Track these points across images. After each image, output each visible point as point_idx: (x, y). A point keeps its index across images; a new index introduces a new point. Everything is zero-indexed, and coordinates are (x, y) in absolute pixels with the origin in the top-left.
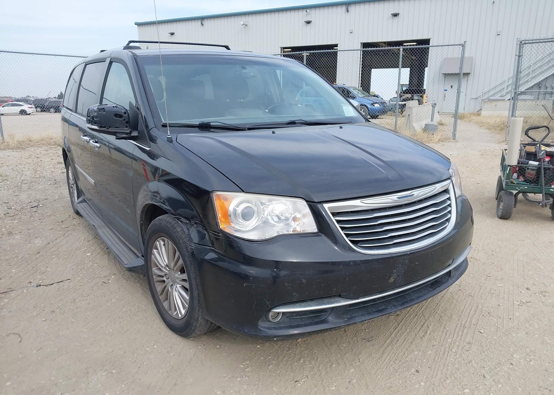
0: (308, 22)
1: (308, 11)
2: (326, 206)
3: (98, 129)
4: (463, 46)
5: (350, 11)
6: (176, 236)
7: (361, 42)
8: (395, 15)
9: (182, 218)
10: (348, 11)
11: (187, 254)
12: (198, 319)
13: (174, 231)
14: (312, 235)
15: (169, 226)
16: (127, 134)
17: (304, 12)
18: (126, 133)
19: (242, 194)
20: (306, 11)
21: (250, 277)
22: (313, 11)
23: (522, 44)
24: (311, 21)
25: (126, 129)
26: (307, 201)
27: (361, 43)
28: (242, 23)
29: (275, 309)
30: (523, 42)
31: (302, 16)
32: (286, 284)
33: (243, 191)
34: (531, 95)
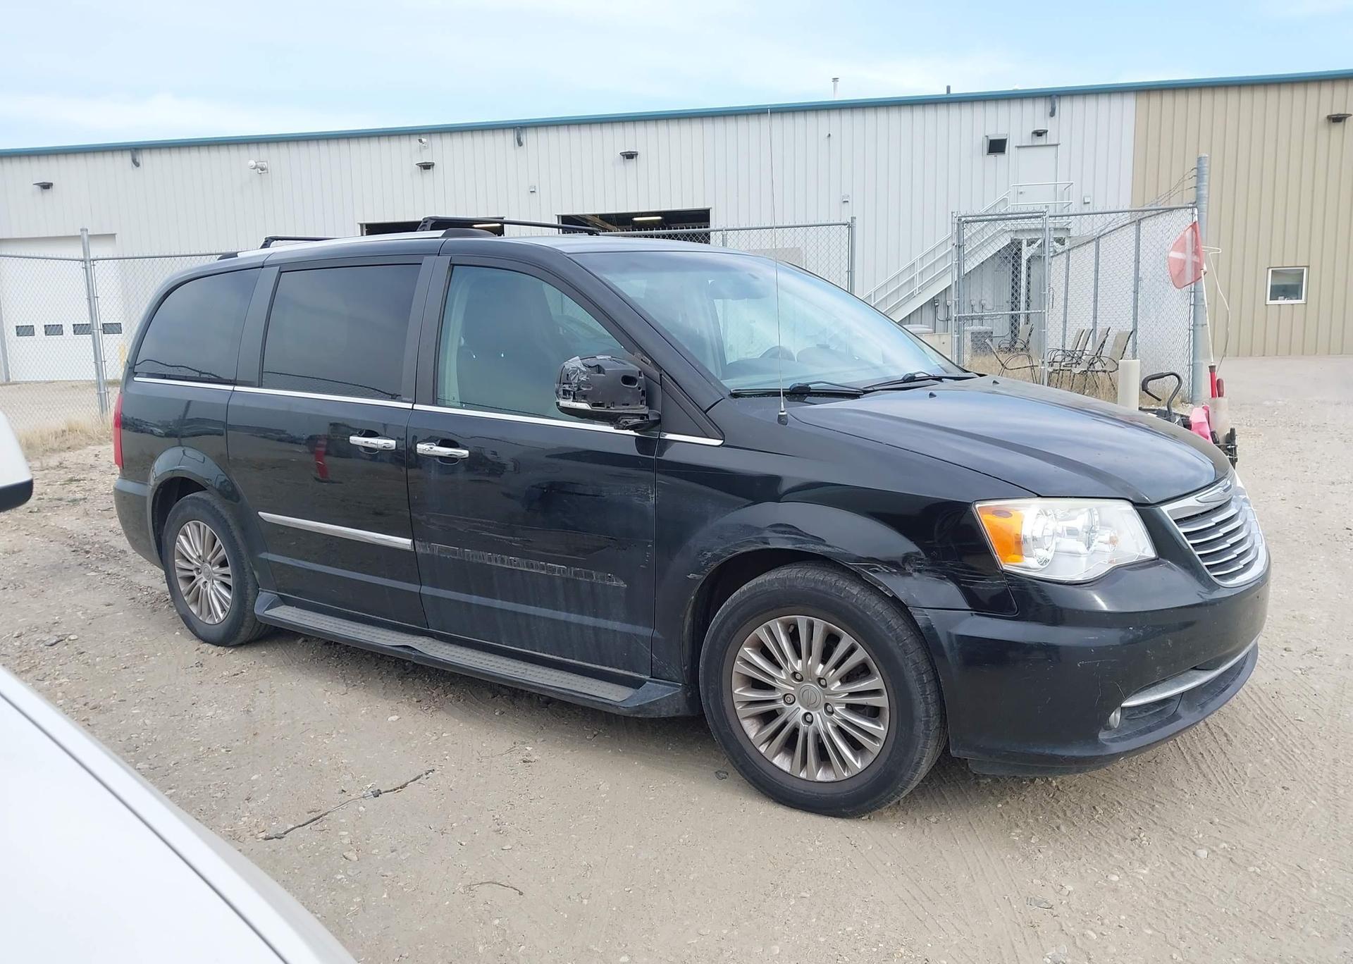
0: (427, 166)
1: (424, 140)
2: (1165, 509)
3: (589, 408)
4: (850, 226)
5: (525, 143)
6: (852, 604)
7: (558, 214)
8: (630, 156)
9: (878, 565)
10: (520, 144)
11: (890, 635)
12: (919, 763)
13: (842, 595)
14: (1148, 563)
15: (822, 587)
16: (642, 416)
17: (414, 142)
18: (638, 415)
19: (1038, 500)
20: (420, 141)
21: (1092, 648)
22: (436, 141)
23: (962, 223)
24: (433, 165)
25: (642, 406)
26: (1134, 504)
27: (558, 216)
28: (252, 163)
29: (1128, 702)
30: (963, 219)
31: (409, 152)
32: (1148, 652)
33: (1039, 496)
34: (921, 323)
